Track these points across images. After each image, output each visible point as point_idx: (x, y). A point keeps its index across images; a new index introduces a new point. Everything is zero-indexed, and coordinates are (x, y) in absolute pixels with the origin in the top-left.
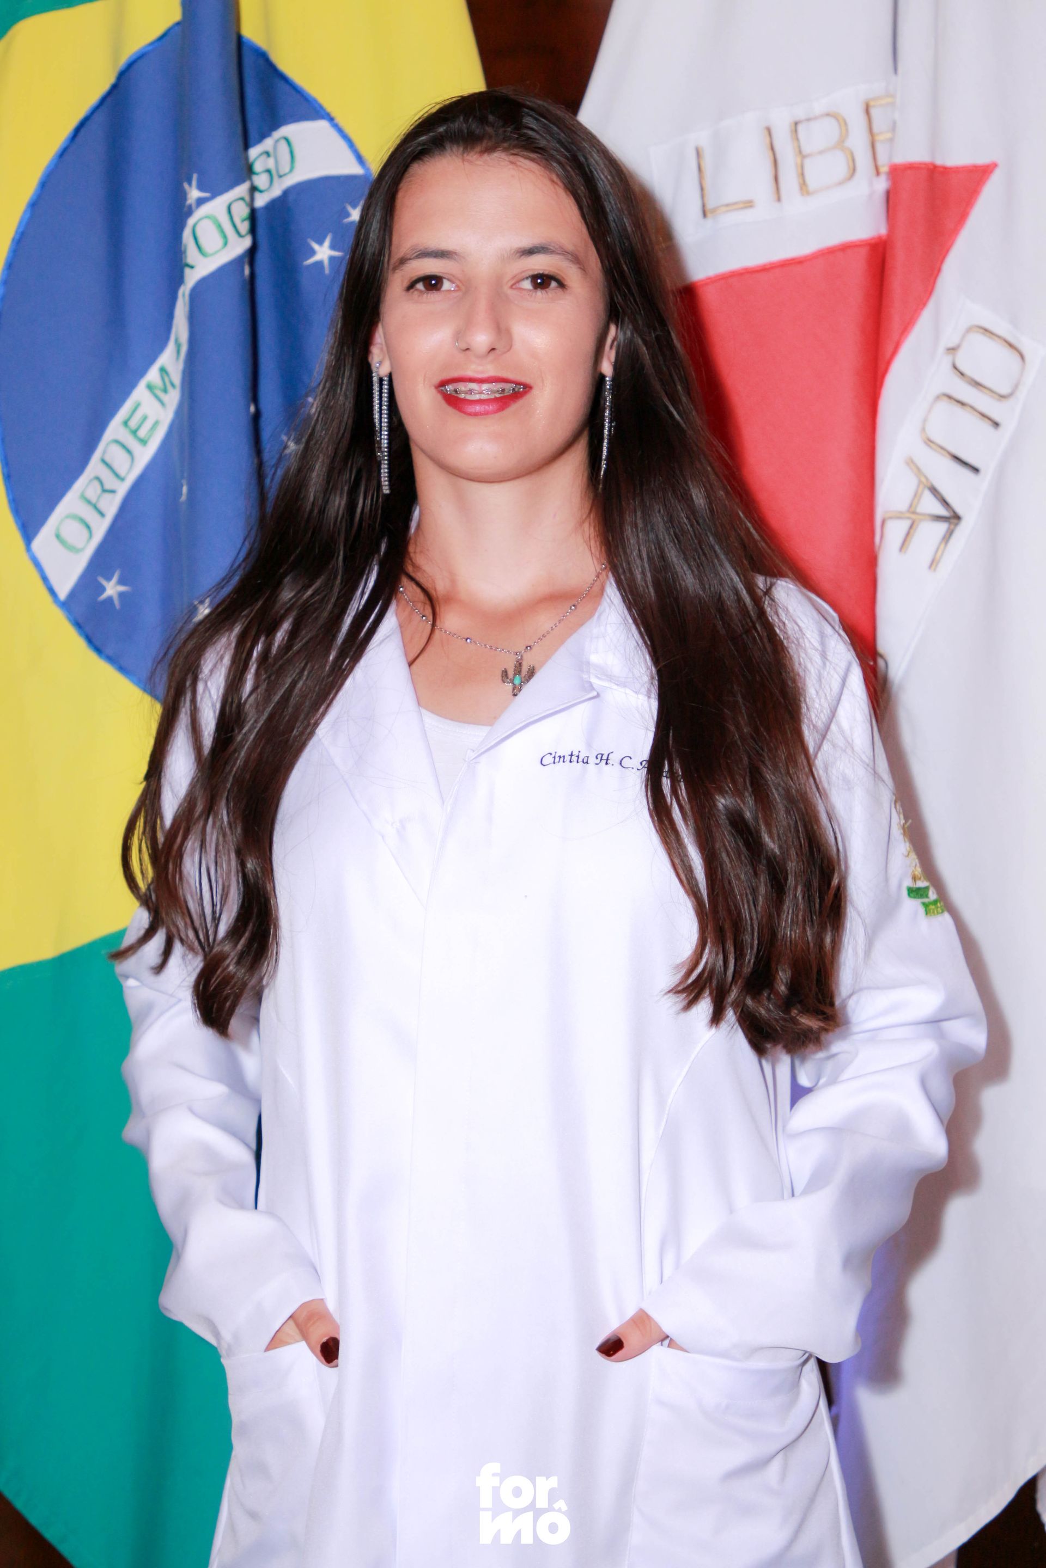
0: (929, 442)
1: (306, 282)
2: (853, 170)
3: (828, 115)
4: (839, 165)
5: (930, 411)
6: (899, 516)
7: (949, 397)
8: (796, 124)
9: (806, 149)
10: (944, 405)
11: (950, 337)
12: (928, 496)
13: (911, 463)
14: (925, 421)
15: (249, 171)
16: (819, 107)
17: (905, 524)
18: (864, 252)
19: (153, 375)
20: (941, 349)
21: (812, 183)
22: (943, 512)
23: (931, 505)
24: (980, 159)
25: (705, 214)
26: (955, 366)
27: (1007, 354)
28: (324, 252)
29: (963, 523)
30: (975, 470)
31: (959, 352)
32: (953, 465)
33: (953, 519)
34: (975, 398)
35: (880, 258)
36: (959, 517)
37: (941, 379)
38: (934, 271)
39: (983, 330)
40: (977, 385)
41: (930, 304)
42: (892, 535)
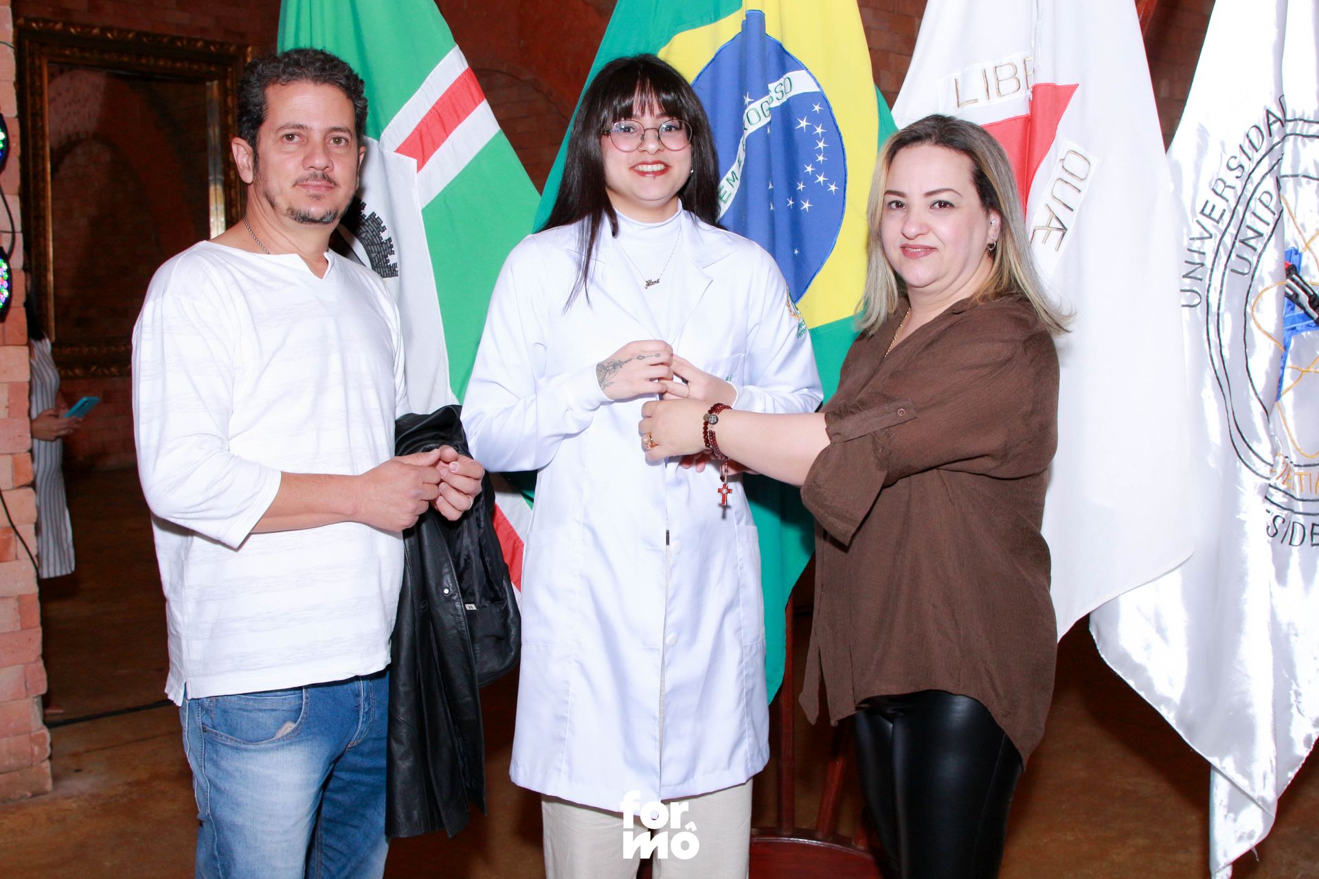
0: (1055, 199)
1: (797, 136)
2: (1018, 86)
3: (1010, 64)
4: (1014, 85)
5: (1054, 185)
6: (1042, 228)
7: (1062, 180)
8: (996, 68)
9: (1000, 78)
10: (1060, 183)
11: (1061, 155)
12: (1054, 220)
13: (1047, 206)
14: (1053, 189)
15: (767, 92)
16: (1005, 61)
17: (1043, 232)
18: (1022, 121)
19: (729, 175)
20: (1058, 159)
21: (1002, 92)
22: (1061, 227)
23: (1055, 224)
24: (1071, 82)
25: (959, 106)
26: (1063, 167)
27: (1083, 162)
28: (804, 123)
29: (1068, 231)
30: (1072, 210)
31: (1065, 161)
32: (1063, 207)
33: (1064, 229)
34: (1069, 179)
35: (1028, 122)
36: (1066, 229)
37: (1058, 172)
38: (1054, 129)
39: (1075, 152)
40: (1071, 174)
41: (1054, 142)
42: (1039, 237)
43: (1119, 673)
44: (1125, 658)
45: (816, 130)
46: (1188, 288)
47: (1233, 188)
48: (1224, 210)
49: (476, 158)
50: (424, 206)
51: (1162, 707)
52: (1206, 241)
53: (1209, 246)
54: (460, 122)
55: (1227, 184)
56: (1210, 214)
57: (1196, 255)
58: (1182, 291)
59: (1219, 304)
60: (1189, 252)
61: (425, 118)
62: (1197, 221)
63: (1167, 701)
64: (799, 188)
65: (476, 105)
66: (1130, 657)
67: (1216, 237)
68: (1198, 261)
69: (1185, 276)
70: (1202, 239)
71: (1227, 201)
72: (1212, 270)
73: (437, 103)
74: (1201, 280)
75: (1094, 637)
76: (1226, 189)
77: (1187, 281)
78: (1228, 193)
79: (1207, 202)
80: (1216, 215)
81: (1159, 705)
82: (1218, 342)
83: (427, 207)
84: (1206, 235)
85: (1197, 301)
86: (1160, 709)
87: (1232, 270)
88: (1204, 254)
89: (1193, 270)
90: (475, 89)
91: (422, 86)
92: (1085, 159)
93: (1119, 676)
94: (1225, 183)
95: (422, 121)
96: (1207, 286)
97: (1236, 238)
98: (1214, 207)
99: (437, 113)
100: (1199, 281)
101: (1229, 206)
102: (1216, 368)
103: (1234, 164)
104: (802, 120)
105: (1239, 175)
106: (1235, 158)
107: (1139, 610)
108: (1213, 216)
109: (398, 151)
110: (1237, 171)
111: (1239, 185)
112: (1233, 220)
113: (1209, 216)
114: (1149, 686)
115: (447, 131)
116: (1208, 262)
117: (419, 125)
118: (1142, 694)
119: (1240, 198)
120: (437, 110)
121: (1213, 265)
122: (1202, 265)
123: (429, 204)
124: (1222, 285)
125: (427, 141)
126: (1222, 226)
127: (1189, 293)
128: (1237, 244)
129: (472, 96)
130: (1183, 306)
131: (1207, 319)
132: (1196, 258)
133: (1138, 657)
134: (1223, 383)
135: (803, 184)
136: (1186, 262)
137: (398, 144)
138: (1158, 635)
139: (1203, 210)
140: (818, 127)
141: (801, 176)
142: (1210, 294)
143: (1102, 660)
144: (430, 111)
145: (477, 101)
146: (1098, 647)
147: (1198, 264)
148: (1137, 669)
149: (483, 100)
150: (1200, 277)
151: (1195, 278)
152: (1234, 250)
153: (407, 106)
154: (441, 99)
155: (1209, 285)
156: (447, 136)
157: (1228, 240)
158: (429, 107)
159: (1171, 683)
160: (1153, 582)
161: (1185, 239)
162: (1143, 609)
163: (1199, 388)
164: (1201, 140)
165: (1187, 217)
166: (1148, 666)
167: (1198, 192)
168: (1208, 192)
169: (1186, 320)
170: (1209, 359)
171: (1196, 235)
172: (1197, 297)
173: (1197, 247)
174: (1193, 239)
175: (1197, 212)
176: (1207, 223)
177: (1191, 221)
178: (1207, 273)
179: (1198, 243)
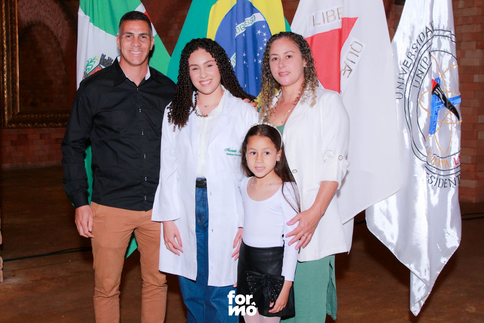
0: (348, 59)
1: (257, 37)
2: (335, 18)
3: (332, 10)
4: (333, 18)
5: (348, 54)
7: (351, 52)
8: (327, 12)
9: (328, 15)
11: (351, 43)
13: (345, 62)
14: (347, 56)
17: (344, 71)
18: (338, 31)
21: (329, 21)
23: (347, 68)
24: (356, 17)
25: (314, 25)
26: (352, 48)
27: (360, 46)
28: (259, 32)
30: (355, 63)
31: (352, 45)
32: (351, 62)
33: (351, 70)
34: (355, 52)
35: (340, 31)
36: (352, 70)
37: (350, 49)
38: (348, 34)
39: (356, 42)
40: (355, 50)
41: (348, 38)
42: (342, 73)
43: (374, 234)
44: (376, 228)
45: (264, 34)
46: (398, 92)
47: (414, 55)
48: (411, 64)
51: (389, 246)
52: (405, 75)
53: (406, 76)
55: (412, 54)
56: (406, 65)
57: (401, 80)
58: (396, 93)
59: (409, 98)
60: (398, 79)
62: (402, 68)
63: (391, 244)
64: (257, 55)
66: (378, 228)
67: (408, 73)
68: (402, 82)
69: (397, 88)
70: (403, 74)
71: (412, 60)
72: (406, 86)
74: (403, 89)
75: (366, 221)
76: (412, 56)
77: (398, 89)
78: (412, 57)
79: (405, 60)
80: (408, 65)
82: (408, 112)
84: (405, 72)
85: (402, 97)
87: (413, 86)
88: (404, 79)
89: (401, 85)
92: (360, 44)
93: (373, 235)
94: (411, 53)
97: (415, 74)
98: (407, 62)
101: (412, 62)
102: (408, 121)
103: (414, 46)
104: (259, 31)
105: (416, 51)
106: (415, 44)
107: (381, 210)
108: (407, 66)
110: (415, 49)
111: (416, 54)
112: (414, 67)
113: (406, 66)
114: (385, 238)
116: (405, 83)
118: (382, 241)
119: (416, 59)
121: (407, 84)
122: (403, 83)
124: (410, 91)
126: (410, 69)
127: (399, 94)
128: (415, 76)
130: (397, 98)
131: (405, 103)
132: (401, 81)
133: (380, 228)
134: (410, 127)
135: (259, 54)
136: (398, 82)
138: (387, 220)
139: (404, 63)
140: (264, 33)
141: (258, 51)
142: (405, 94)
143: (368, 228)
146: (367, 225)
147: (402, 83)
148: (381, 232)
151: (401, 88)
152: (414, 78)
155: (405, 91)
157: (412, 74)
159: (392, 237)
160: (386, 199)
161: (398, 74)
162: (382, 210)
163: (402, 129)
164: (403, 38)
165: (398, 66)
166: (384, 231)
167: (402, 57)
168: (406, 56)
169: (397, 103)
170: (405, 118)
171: (401, 73)
172: (401, 95)
173: (402, 77)
174: (400, 74)
175: (402, 64)
176: (405, 68)
177: (400, 67)
178: (405, 87)
179: (402, 75)
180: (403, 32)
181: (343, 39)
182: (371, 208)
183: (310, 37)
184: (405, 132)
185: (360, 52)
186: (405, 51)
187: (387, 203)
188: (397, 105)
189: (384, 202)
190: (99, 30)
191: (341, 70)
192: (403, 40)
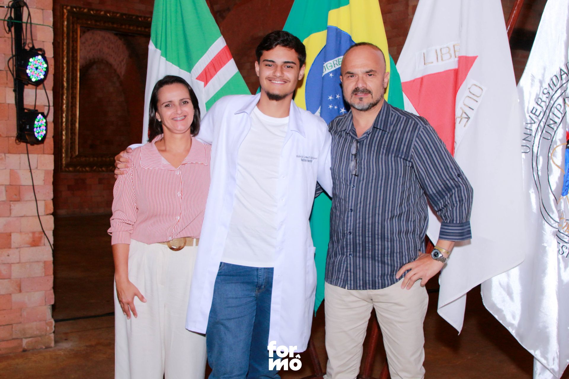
0: (465, 105)
2: (451, 56)
3: (447, 47)
4: (448, 56)
5: (465, 99)
7: (468, 96)
8: (441, 49)
9: (443, 53)
11: (469, 86)
12: (464, 114)
13: (461, 108)
14: (464, 101)
16: (445, 46)
17: (460, 119)
18: (453, 71)
21: (444, 59)
23: (464, 115)
24: (475, 55)
25: (425, 64)
26: (470, 91)
27: (479, 89)
29: (470, 119)
30: (473, 110)
31: (471, 89)
32: (469, 109)
33: (468, 118)
34: (473, 97)
35: (456, 72)
36: (469, 118)
37: (467, 93)
38: (466, 75)
39: (475, 85)
40: (473, 94)
41: (466, 80)
42: (458, 121)
43: (491, 312)
44: (494, 305)
46: (525, 145)
47: (545, 102)
48: (541, 111)
49: (228, 82)
50: (206, 101)
52: (533, 125)
53: (534, 127)
54: (222, 67)
55: (542, 100)
57: (528, 130)
58: (522, 146)
59: (537, 152)
60: (525, 129)
61: (207, 66)
62: (530, 116)
63: (512, 325)
65: (229, 60)
66: (496, 305)
67: (537, 123)
68: (529, 133)
69: (524, 140)
70: (531, 123)
71: (542, 107)
72: (535, 137)
73: (213, 60)
74: (530, 141)
75: (482, 296)
76: (542, 102)
77: (524, 141)
78: (543, 104)
79: (534, 108)
80: (537, 113)
81: (508, 327)
82: (537, 169)
83: (207, 102)
84: (533, 122)
85: (528, 151)
86: (509, 329)
87: (544, 138)
88: (531, 130)
89: (528, 137)
90: (228, 54)
91: (207, 52)
92: (480, 87)
93: (491, 314)
95: (206, 67)
96: (533, 144)
97: (545, 124)
98: (537, 110)
99: (212, 63)
100: (529, 142)
101: (543, 109)
102: (536, 180)
103: (545, 91)
105: (548, 97)
106: (546, 89)
107: (500, 284)
109: (197, 79)
110: (547, 95)
111: (547, 101)
112: (544, 117)
113: (534, 114)
114: (504, 317)
115: (216, 71)
116: (533, 134)
117: (205, 68)
118: (501, 322)
119: (547, 107)
120: (212, 62)
121: (535, 135)
122: (531, 135)
123: (208, 101)
124: (539, 144)
125: (208, 75)
126: (540, 118)
127: (525, 147)
128: (546, 126)
129: (227, 56)
130: (523, 152)
131: (532, 158)
133: (499, 306)
134: (538, 187)
136: (525, 133)
137: (197, 76)
138: (508, 297)
139: (532, 111)
142: (534, 148)
143: (483, 306)
144: (210, 63)
145: (229, 59)
146: (483, 301)
147: (529, 134)
148: (500, 311)
149: (231, 58)
150: (530, 140)
152: (544, 129)
153: (201, 61)
154: (214, 58)
155: (534, 144)
156: (216, 73)
157: (542, 124)
158: (209, 61)
159: (514, 317)
160: (506, 272)
161: (524, 123)
162: (502, 284)
163: (528, 189)
164: (532, 81)
165: (525, 114)
166: (503, 309)
167: (530, 103)
168: (534, 103)
169: (523, 158)
170: (533, 175)
171: (529, 122)
172: (528, 148)
173: (530, 127)
174: (527, 123)
175: (530, 112)
176: (534, 117)
177: (527, 116)
178: (532, 139)
179: (529, 125)
180: (531, 74)
181: (459, 81)
182: (489, 282)
183: (419, 78)
184: (532, 192)
185: (480, 96)
186: (533, 97)
187: (508, 276)
188: (523, 160)
189: (504, 275)
190: (172, 65)
191: (456, 117)
192: (532, 84)
